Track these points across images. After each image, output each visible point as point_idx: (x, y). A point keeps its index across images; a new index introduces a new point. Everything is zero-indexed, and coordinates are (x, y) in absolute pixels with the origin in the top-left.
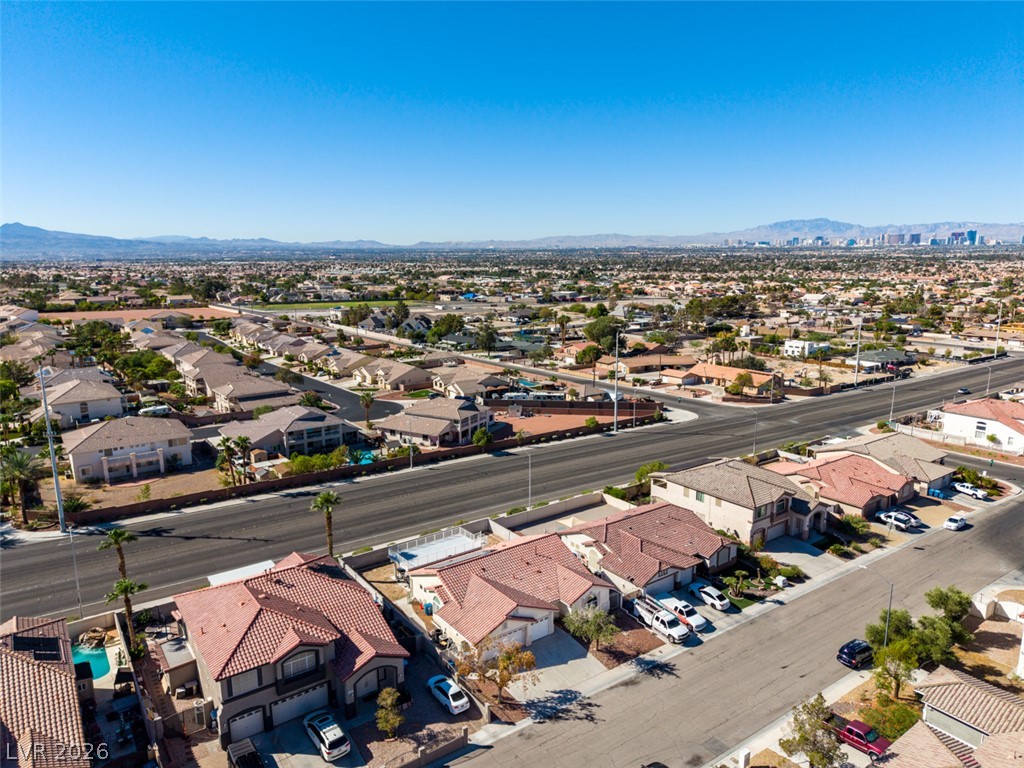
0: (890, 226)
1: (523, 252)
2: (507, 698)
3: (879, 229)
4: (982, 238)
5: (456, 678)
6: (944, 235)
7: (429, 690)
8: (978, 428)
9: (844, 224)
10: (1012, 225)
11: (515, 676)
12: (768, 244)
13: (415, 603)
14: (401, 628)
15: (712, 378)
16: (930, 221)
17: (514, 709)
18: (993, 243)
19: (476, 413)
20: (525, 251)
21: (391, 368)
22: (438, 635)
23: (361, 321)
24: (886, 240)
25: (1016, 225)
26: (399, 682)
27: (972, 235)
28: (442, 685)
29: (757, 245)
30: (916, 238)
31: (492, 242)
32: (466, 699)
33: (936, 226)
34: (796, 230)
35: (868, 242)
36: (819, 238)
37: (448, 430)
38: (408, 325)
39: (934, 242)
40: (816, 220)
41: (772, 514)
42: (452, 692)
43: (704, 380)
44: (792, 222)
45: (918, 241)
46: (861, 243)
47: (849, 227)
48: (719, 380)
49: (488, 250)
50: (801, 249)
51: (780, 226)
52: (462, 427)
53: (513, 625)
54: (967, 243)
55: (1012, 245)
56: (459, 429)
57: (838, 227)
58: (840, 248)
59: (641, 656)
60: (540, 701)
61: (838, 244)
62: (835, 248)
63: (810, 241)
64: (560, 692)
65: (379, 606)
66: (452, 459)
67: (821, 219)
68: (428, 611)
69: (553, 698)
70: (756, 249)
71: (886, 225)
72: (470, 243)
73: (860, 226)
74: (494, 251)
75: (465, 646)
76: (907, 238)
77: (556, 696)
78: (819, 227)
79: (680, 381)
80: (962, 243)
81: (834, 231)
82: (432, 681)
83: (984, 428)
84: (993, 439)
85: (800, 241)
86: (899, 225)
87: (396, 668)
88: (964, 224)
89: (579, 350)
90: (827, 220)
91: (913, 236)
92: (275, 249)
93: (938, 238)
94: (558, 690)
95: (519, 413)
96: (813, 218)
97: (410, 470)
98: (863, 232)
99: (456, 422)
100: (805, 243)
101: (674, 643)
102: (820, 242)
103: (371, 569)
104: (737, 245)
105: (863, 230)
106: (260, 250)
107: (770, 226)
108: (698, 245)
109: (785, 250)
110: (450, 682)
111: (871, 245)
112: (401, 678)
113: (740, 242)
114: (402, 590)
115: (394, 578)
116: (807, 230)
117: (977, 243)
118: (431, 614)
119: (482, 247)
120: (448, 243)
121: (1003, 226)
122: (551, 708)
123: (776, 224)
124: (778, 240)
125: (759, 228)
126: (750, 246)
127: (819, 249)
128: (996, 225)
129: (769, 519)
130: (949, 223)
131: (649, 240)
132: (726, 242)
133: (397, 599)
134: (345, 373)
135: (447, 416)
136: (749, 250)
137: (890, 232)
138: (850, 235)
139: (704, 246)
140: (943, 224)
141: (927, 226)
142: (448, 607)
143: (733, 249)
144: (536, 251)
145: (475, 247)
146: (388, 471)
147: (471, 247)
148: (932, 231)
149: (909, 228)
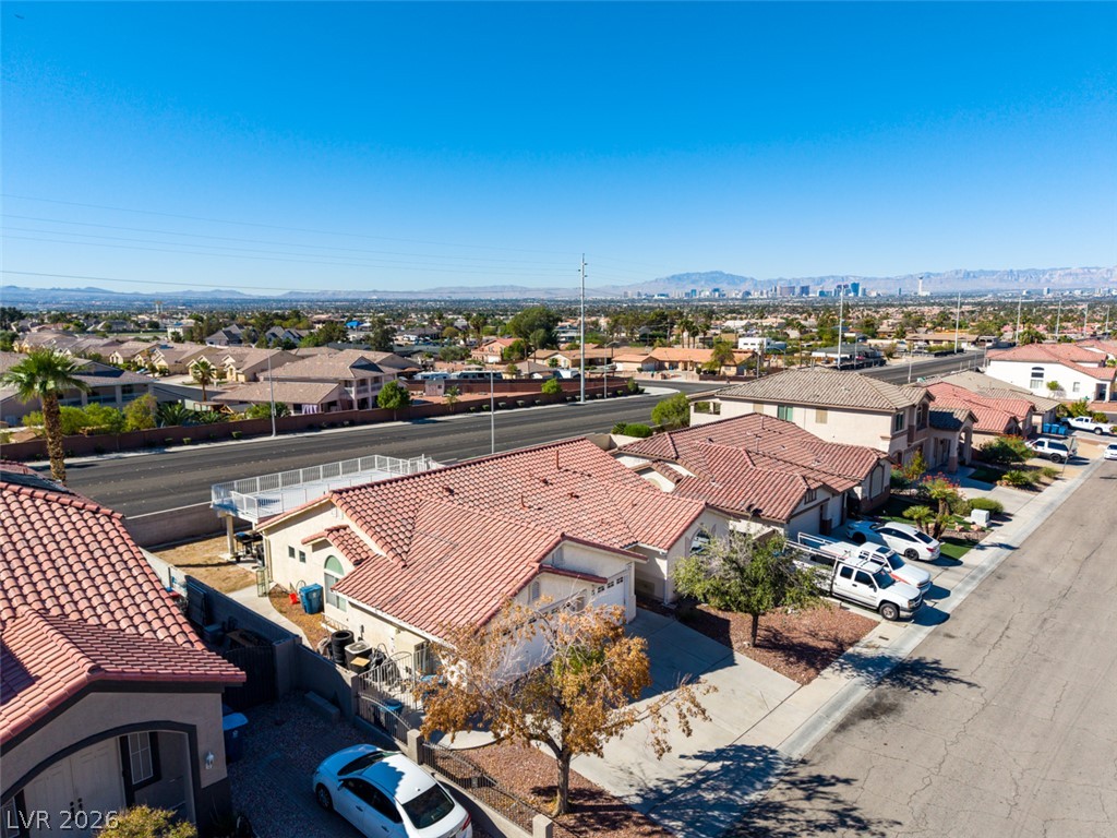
0: (781, 279)
1: (411, 302)
2: (580, 793)
3: (770, 282)
4: (864, 290)
5: (412, 746)
6: (831, 287)
7: (321, 799)
8: (1034, 375)
9: (738, 277)
10: (888, 279)
11: (614, 716)
12: (667, 296)
13: (276, 595)
14: (233, 635)
15: (678, 362)
16: (817, 275)
17: (614, 825)
18: (874, 294)
19: (379, 374)
20: (414, 301)
21: (246, 355)
22: (342, 645)
23: (208, 335)
24: (778, 292)
25: (892, 279)
26: (205, 782)
27: (855, 287)
28: (368, 774)
29: (656, 297)
30: (805, 290)
31: (375, 292)
32: (458, 814)
33: (822, 280)
34: (693, 282)
35: (762, 293)
36: (716, 290)
37: (334, 398)
38: (274, 335)
39: (822, 293)
40: (712, 273)
41: (911, 427)
42: (404, 794)
43: (667, 365)
44: (688, 275)
45: (807, 293)
46: (755, 295)
47: (743, 279)
48: (685, 363)
49: (372, 300)
50: (700, 300)
51: (677, 279)
52: (358, 392)
53: (556, 589)
54: (852, 295)
55: (891, 296)
56: (353, 396)
57: (733, 280)
58: (737, 299)
59: (850, 650)
60: (677, 790)
61: (734, 296)
62: (732, 299)
63: (708, 293)
64: (718, 755)
65: (176, 597)
66: (344, 426)
67: (716, 272)
68: (313, 602)
69: (708, 775)
70: (656, 301)
71: (777, 278)
72: (349, 293)
73: (752, 279)
74: (377, 301)
75: (427, 656)
76: (797, 290)
77: (715, 766)
78: (714, 280)
79: (640, 366)
80: (847, 294)
81: (729, 284)
82: (329, 770)
83: (1041, 375)
84: (1054, 386)
85: (698, 293)
86: (789, 278)
87: (191, 730)
88: (847, 277)
89: (504, 347)
90: (721, 273)
91: (803, 288)
92: (107, 299)
93: (825, 290)
94: (711, 748)
95: (442, 391)
96: (708, 271)
97: (273, 437)
98: (756, 285)
99: (347, 383)
100: (702, 295)
101: (898, 619)
102: (717, 294)
103: (173, 547)
104: (636, 297)
105: (756, 283)
106: (88, 300)
107: (668, 279)
108: (599, 298)
109: (685, 301)
110: (394, 760)
111: (765, 296)
112: (214, 768)
113: (639, 294)
114: (246, 575)
115: (228, 556)
116: (703, 283)
117: (860, 295)
118: (321, 609)
119: (364, 297)
120: (324, 293)
121: (882, 279)
122: (719, 804)
123: (673, 277)
124: (677, 293)
125: (656, 281)
126: (649, 298)
127: (716, 300)
128: (875, 279)
129: (905, 437)
130: (833, 277)
131: (548, 291)
132: (626, 293)
133: (233, 590)
134: (177, 369)
135: (332, 376)
136: (649, 301)
137: (781, 284)
138: (745, 287)
139: (603, 298)
140: (828, 278)
141: (813, 280)
142: (368, 569)
143: (633, 301)
144: (427, 301)
145: (356, 297)
146: (233, 439)
147: (350, 297)
148: (818, 284)
149: (798, 281)
